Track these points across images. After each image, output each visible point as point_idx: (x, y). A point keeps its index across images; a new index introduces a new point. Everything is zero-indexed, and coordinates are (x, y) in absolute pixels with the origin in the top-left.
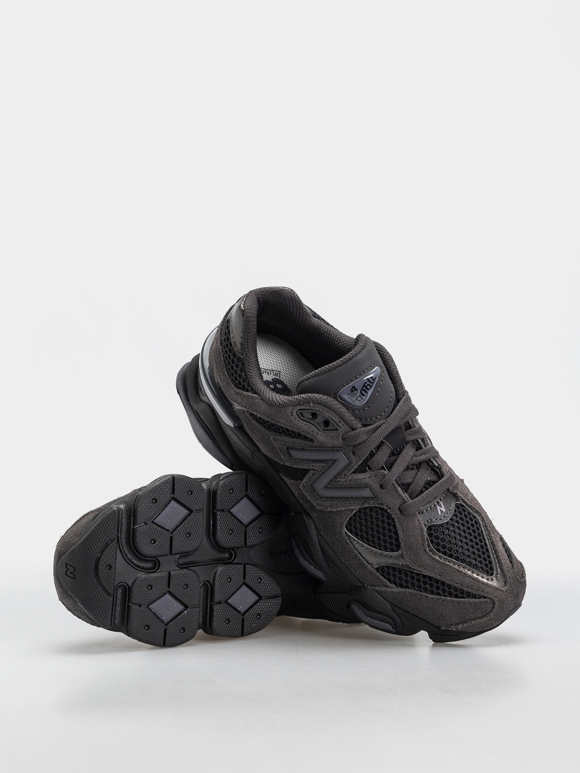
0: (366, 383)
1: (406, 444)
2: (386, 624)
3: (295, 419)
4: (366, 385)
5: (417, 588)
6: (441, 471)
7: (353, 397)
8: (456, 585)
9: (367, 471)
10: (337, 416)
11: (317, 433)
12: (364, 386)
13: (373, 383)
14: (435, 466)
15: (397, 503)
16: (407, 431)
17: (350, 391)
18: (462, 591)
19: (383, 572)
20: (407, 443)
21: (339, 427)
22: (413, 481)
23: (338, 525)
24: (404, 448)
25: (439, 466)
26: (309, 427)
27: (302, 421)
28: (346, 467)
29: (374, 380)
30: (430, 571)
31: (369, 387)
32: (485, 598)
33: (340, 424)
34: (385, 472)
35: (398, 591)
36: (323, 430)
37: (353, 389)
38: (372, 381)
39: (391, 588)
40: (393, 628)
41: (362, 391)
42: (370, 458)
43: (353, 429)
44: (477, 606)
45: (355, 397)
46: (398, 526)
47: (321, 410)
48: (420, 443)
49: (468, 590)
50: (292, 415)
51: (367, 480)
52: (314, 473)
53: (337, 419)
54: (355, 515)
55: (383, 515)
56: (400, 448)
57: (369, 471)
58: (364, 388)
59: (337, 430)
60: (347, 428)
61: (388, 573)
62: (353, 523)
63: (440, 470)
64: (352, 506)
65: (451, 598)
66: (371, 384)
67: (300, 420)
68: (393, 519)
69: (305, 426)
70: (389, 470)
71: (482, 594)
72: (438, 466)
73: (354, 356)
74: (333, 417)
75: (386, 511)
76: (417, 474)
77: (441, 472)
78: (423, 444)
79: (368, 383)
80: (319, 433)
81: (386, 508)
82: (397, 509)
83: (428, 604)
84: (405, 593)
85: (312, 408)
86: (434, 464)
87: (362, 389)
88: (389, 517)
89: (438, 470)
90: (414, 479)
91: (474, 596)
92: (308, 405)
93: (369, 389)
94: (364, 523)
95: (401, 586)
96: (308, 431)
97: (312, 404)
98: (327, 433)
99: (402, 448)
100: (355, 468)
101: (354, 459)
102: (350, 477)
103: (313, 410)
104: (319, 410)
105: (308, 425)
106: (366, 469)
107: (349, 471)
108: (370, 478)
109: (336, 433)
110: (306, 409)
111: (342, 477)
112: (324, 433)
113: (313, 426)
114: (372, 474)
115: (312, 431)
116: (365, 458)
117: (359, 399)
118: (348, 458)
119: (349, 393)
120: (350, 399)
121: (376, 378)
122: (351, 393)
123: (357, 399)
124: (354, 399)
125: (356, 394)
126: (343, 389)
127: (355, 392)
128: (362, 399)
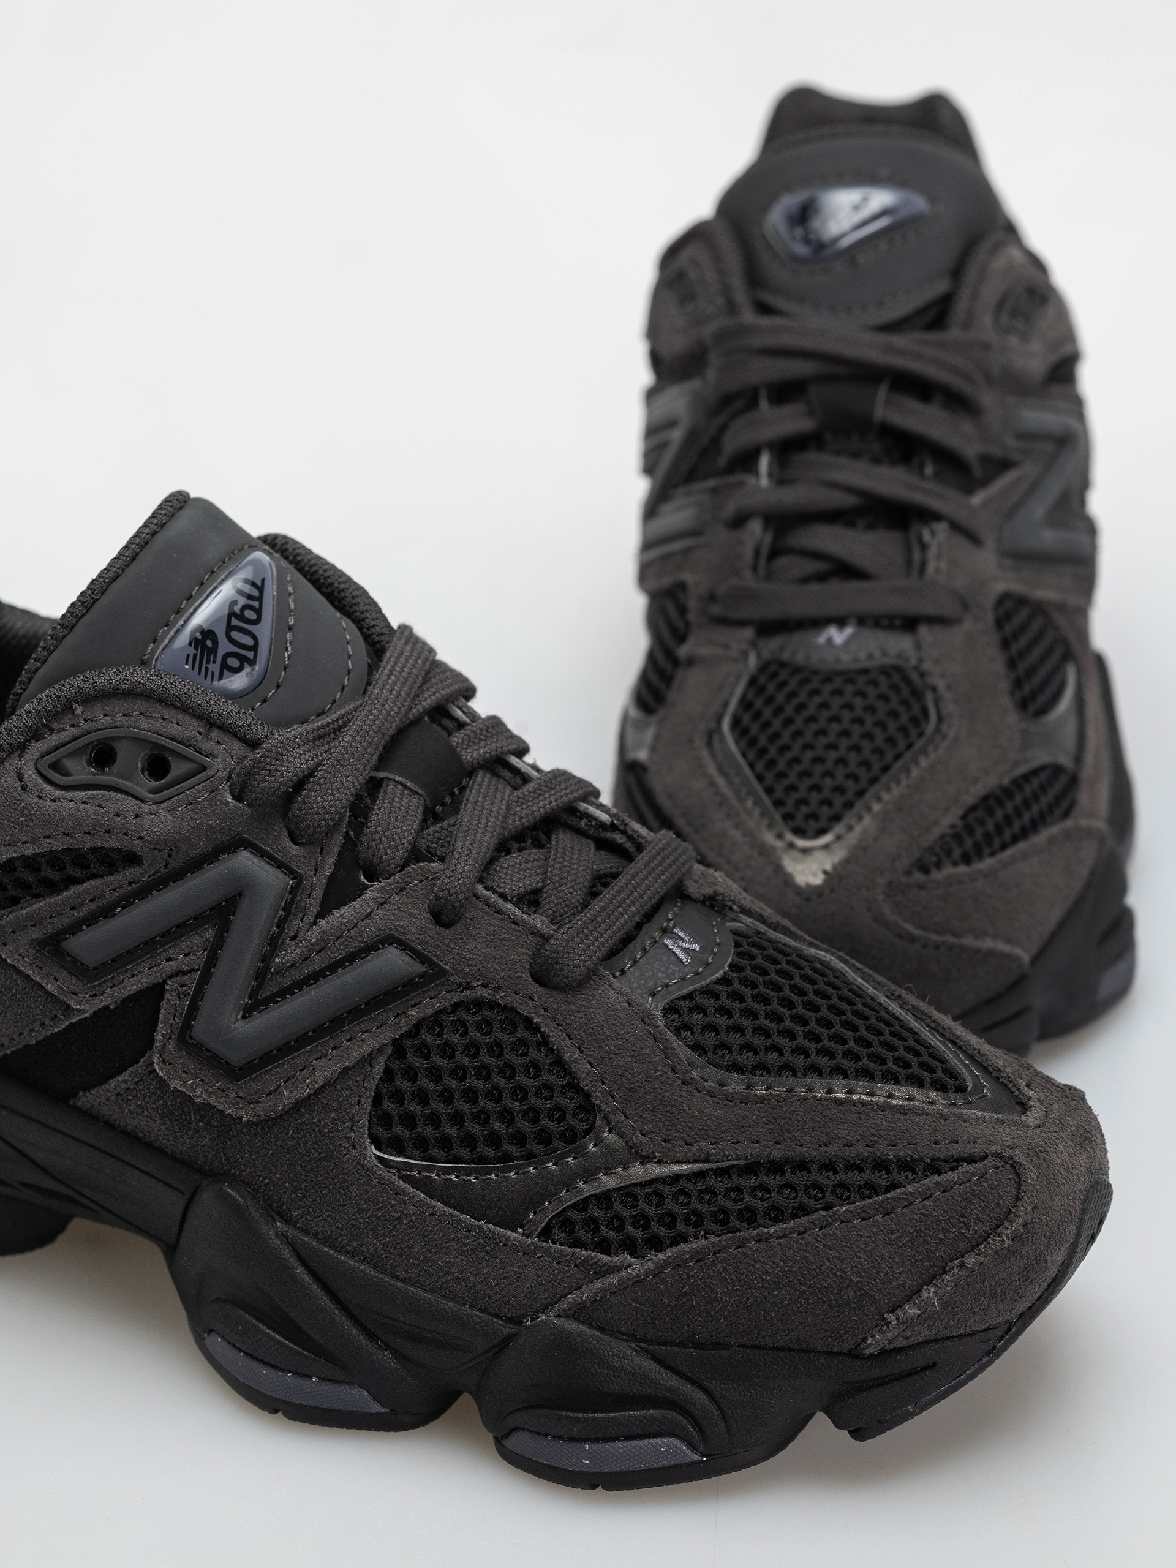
0: (234, 603)
1: (469, 777)
2: (658, 1441)
3: (40, 798)
4: (237, 609)
5: (715, 1227)
6: (630, 832)
7: (208, 662)
8: (852, 1152)
9: (366, 887)
10: (186, 719)
11: (137, 816)
12: (231, 613)
13: (260, 600)
14: (602, 825)
15: (519, 956)
16: (451, 734)
17: (190, 646)
18: (881, 1165)
19: (571, 1232)
20: (471, 773)
21: (206, 755)
22: (545, 880)
23: (340, 1145)
24: (463, 789)
25: (618, 820)
26: (100, 806)
27: (70, 794)
28: (289, 907)
29: (261, 589)
30: (737, 1143)
31: (250, 615)
32: (971, 1160)
33: (206, 746)
34: (433, 865)
35: (650, 1265)
36: (155, 791)
37: (199, 637)
38: (257, 594)
39: (619, 1270)
40: (692, 1447)
41: (235, 635)
42: (359, 832)
43: (254, 745)
44: (960, 1196)
45: (214, 662)
46: (557, 1038)
47: (120, 719)
49: (902, 1154)
50: (24, 788)
51: (383, 920)
52: (182, 986)
53: (189, 728)
54: (388, 1075)
55: (486, 1025)
56: (452, 794)
57: (371, 884)
58: (235, 623)
59: (204, 768)
60: (237, 747)
61: (592, 1224)
62: (389, 1106)
63: (624, 832)
64: (363, 1041)
65: (854, 1203)
66: (256, 604)
67: (57, 793)
68: (528, 1022)
69: (85, 805)
71: (956, 1150)
72: (612, 822)
73: (156, 533)
74: (174, 729)
75: (493, 1005)
77: (630, 838)
79: (243, 601)
80: (146, 808)
81: (485, 993)
82: (527, 976)
83: (778, 1265)
84: (678, 1263)
85: (86, 726)
86: (596, 819)
87: (230, 628)
88: (512, 1018)
89: (619, 838)
90: (545, 874)
91: (933, 1168)
92: (67, 719)
93: (257, 621)
94: (431, 1086)
95: (656, 1244)
96: (103, 825)
97: (79, 709)
98: (172, 798)
99: (456, 790)
100: (318, 893)
101: (302, 858)
102: (314, 935)
103: (93, 734)
104: (112, 725)
105: (94, 798)
106: (359, 880)
107: (304, 916)
108: (385, 906)
109: (203, 784)
110: (67, 739)
111: (285, 950)
112: (164, 801)
113: (113, 794)
114: (390, 885)
115: (118, 815)
116: (338, 839)
117: (233, 662)
118: (280, 865)
119: (188, 656)
120: (199, 673)
121: (263, 581)
122: (195, 652)
123: (225, 666)
124: (215, 667)
125: (214, 650)
126: (161, 648)
127: (209, 643)
128: (245, 664)
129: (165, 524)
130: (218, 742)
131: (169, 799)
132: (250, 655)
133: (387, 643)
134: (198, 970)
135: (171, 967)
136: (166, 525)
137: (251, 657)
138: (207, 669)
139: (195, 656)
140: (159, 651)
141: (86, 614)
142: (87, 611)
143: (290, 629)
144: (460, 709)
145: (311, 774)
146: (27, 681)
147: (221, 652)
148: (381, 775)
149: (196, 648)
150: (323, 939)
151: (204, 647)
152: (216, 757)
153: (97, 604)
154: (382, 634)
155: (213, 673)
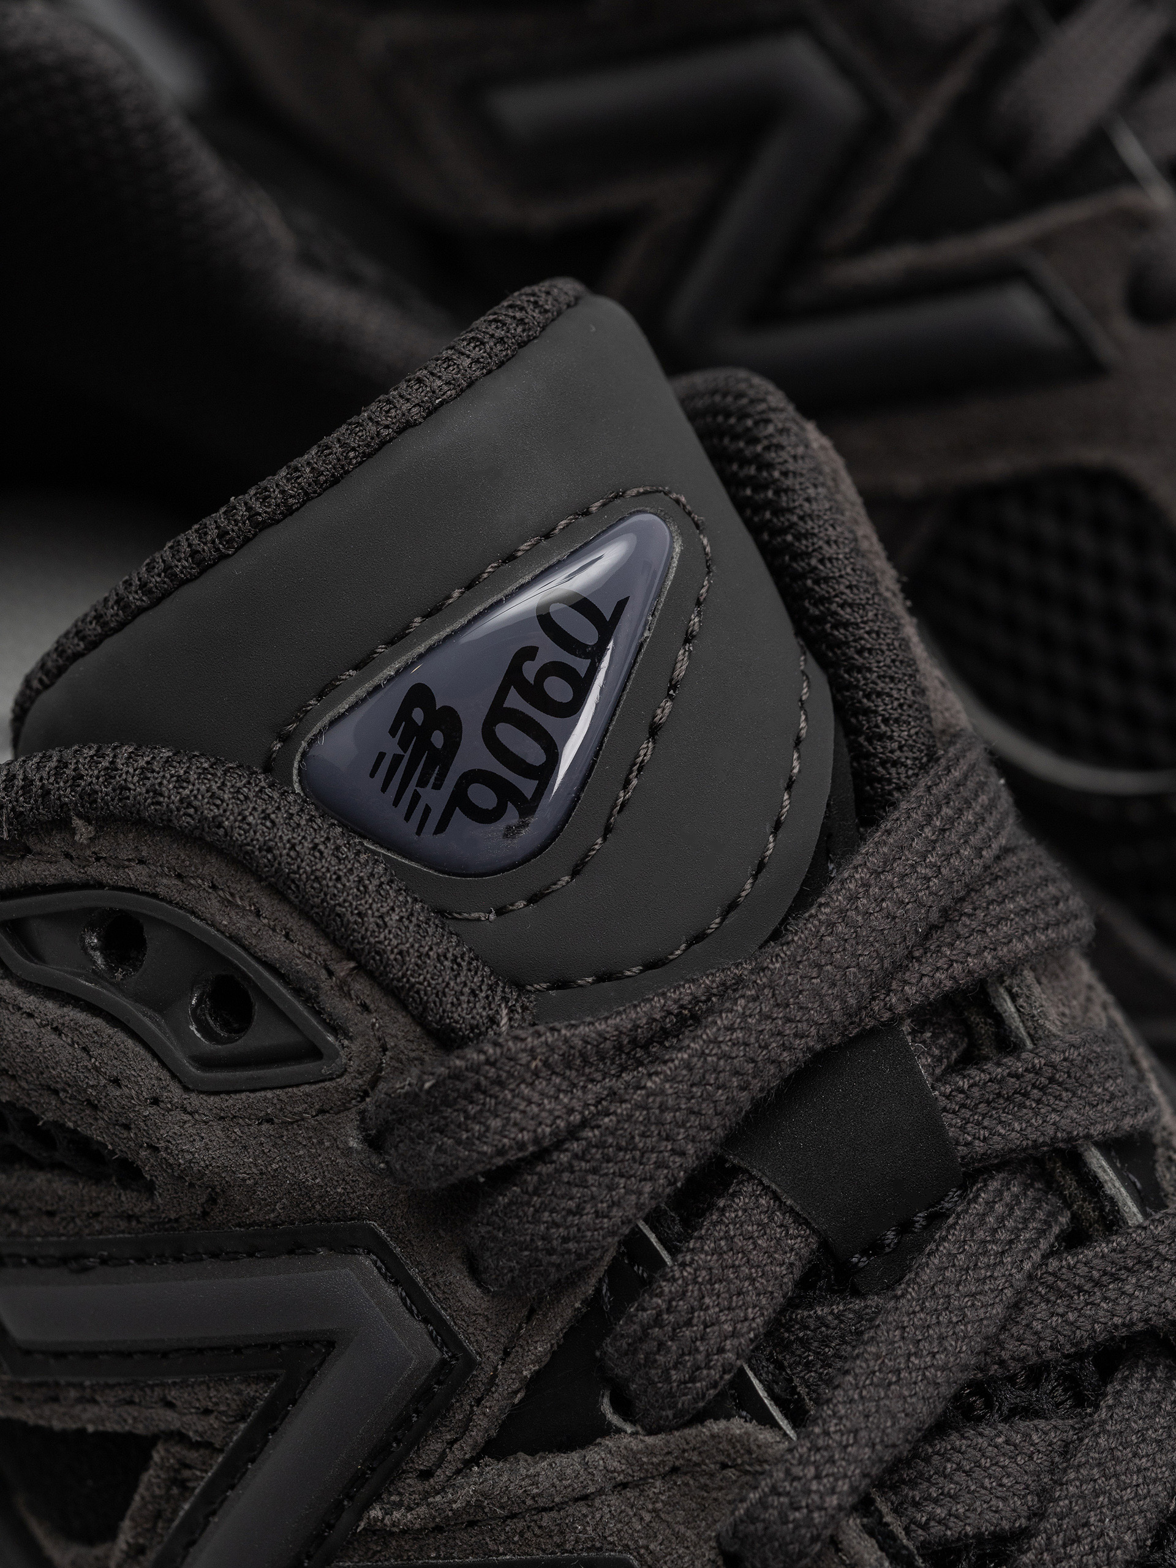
0: (529, 653)
1: (964, 1188)
4: (530, 670)
7: (422, 783)
9: (609, 1430)
11: (156, 1101)
12: (513, 676)
13: (596, 654)
16: (973, 1072)
17: (393, 732)
20: (973, 1178)
21: (335, 1030)
22: (1039, 1515)
24: (937, 1218)
26: (85, 1049)
27: (30, 1002)
29: (606, 628)
31: (558, 689)
33: (340, 1007)
34: (766, 1435)
36: (206, 1063)
37: (418, 715)
38: (587, 634)
41: (506, 732)
43: (443, 1038)
45: (437, 787)
47: (167, 885)
48: (1100, 1174)
53: (308, 955)
56: (905, 1227)
57: (619, 1431)
58: (514, 700)
59: (313, 1052)
60: (403, 1031)
66: (581, 665)
69: (54, 1037)
70: (798, 1416)
74: (275, 946)
76: (1067, 1450)
78: (1130, 1187)
79: (550, 652)
80: (175, 1091)
85: (95, 870)
87: (498, 713)
90: (1044, 1495)
92: (58, 842)
96: (85, 1091)
97: (83, 831)
98: (236, 1092)
99: (920, 1218)
100: (495, 1406)
101: (481, 1319)
102: (466, 1491)
103: (106, 892)
104: (149, 890)
105: (76, 1028)
106: (596, 1404)
107: (455, 1441)
108: (629, 1493)
109: (307, 1088)
110: (51, 881)
111: (400, 1494)
112: (217, 1093)
113: (120, 1036)
114: (652, 1454)
115: (116, 1082)
116: (573, 1304)
117: (483, 796)
118: (428, 1316)
119: (381, 756)
120: (396, 803)
121: (621, 605)
122: (400, 752)
123: (459, 800)
124: (436, 799)
125: (444, 758)
126: (327, 719)
127: (438, 739)
128: (510, 804)
129: (436, 408)
130: (365, 1008)
131: (228, 1093)
132: (528, 787)
133: (899, 788)
134: (221, 1451)
135: (170, 1420)
136: (442, 410)
137: (529, 794)
138: (416, 797)
139: (397, 760)
140: (319, 725)
141: (196, 578)
142: (201, 573)
143: (654, 731)
144: (1014, 998)
145: (542, 1154)
146: (55, 671)
147: (461, 764)
148: (734, 1159)
149: (403, 744)
150: (479, 1506)
151: (424, 743)
152: (351, 1039)
153: (223, 568)
154: (895, 764)
155: (427, 810)
